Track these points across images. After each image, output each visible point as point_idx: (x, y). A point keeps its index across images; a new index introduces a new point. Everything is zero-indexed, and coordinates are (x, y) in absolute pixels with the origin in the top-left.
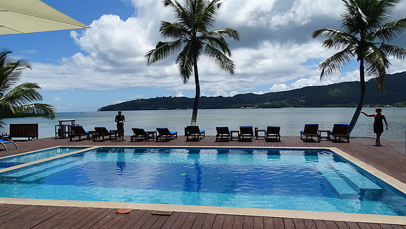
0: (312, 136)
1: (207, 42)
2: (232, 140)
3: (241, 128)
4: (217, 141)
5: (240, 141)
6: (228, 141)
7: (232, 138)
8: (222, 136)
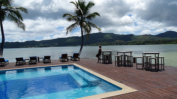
0: (64, 59)
1: (9, 12)
2: (25, 64)
3: (30, 58)
4: (16, 65)
5: (30, 64)
6: (23, 65)
7: (25, 63)
8: (19, 62)
